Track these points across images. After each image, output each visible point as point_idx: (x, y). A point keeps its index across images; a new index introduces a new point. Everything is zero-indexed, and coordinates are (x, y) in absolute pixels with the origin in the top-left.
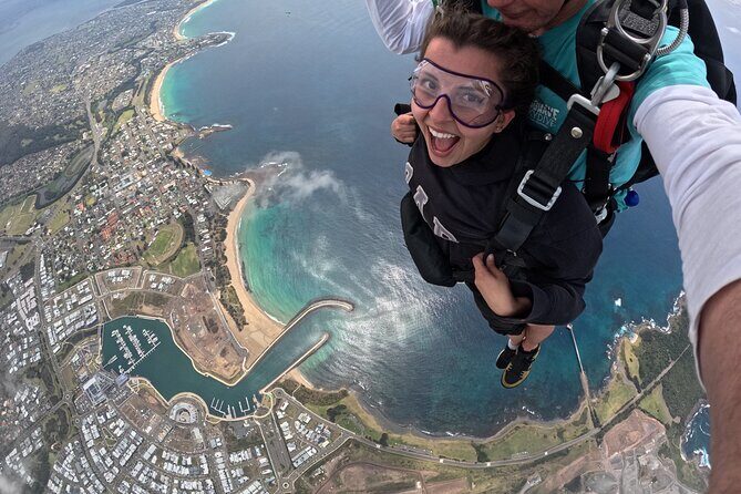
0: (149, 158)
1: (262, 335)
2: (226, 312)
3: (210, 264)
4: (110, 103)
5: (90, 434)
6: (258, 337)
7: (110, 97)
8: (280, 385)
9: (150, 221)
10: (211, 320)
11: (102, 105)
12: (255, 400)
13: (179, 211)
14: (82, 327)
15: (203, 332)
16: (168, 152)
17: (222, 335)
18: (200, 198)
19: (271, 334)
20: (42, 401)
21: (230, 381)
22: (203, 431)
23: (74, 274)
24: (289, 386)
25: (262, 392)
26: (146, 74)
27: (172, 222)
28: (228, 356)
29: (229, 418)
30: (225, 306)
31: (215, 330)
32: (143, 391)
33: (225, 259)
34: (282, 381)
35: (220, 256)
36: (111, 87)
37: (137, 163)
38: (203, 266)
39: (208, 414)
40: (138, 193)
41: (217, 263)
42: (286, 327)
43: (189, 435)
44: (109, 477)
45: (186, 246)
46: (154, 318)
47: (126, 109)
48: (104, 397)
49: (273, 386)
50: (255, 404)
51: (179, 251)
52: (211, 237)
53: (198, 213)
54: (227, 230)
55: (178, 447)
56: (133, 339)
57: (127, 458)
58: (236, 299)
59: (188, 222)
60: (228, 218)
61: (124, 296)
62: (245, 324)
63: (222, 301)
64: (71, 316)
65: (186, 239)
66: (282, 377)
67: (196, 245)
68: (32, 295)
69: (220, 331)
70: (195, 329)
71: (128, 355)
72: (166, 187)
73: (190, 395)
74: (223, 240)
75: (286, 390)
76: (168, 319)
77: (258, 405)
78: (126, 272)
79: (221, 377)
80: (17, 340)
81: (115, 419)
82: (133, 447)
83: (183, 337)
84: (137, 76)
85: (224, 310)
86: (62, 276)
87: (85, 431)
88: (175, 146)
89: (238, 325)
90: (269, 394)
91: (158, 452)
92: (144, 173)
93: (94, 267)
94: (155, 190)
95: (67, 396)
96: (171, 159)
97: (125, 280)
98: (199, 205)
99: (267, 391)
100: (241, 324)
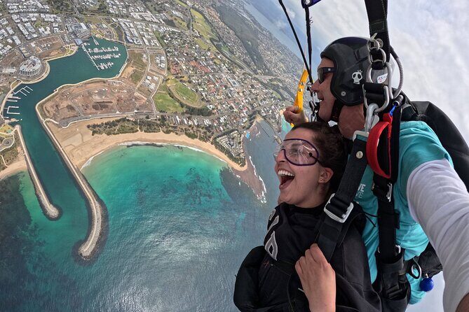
0: (252, 99)
1: (76, 144)
2: (111, 120)
3: (163, 118)
4: (282, 88)
5: (49, 18)
6: (76, 140)
8: (15, 146)
9: (204, 89)
10: (107, 107)
12: (13, 120)
13: (213, 109)
14: (126, 34)
15: (97, 98)
16: (259, 112)
17: (88, 111)
18: (225, 125)
19: (76, 153)
20: (83, 5)
21: (41, 106)
22: (11, 74)
23: (165, 41)
25: (18, 128)
27: (204, 103)
28: (66, 110)
29: (10, 95)
30: (118, 121)
31: (95, 107)
32: (64, 51)
33: (168, 132)
34: (19, 149)
35: (170, 129)
37: (248, 92)
38: (162, 114)
39: (22, 82)
40: (226, 87)
41: (164, 125)
42: (78, 170)
43: (13, 65)
44: (15, 17)
45: (182, 107)
46: (121, 71)
47: (282, 96)
48: (71, 30)
49: (17, 140)
50: (10, 119)
51: (178, 101)
52: (190, 126)
53: (213, 121)
54: (196, 140)
55: (9, 56)
56: (109, 56)
57: (21, 28)
58: (123, 131)
59: (203, 112)
60: (209, 143)
61: (144, 61)
62: (94, 133)
63: (124, 120)
64: (135, 32)
65: (188, 107)
66: (23, 150)
67: (183, 114)
68: (154, 21)
69: (94, 111)
70: (101, 93)
71: (96, 50)
72: (232, 105)
73: (45, 75)
74: (186, 134)
75: (8, 150)
76: (118, 79)
77: (7, 121)
78: (163, 65)
79: (48, 100)
80: (127, 7)
81: (52, 31)
82: (26, 33)
83: (98, 84)
85: (114, 119)
86: (165, 36)
87: (52, 16)
88: (264, 117)
89: (94, 126)
90: (12, 133)
91: (13, 45)
92: (241, 94)
93: (169, 52)
94: (229, 97)
95: (80, 16)
96: (254, 113)
97: (157, 64)
98: (220, 124)
99: (16, 132)
100: (95, 129)
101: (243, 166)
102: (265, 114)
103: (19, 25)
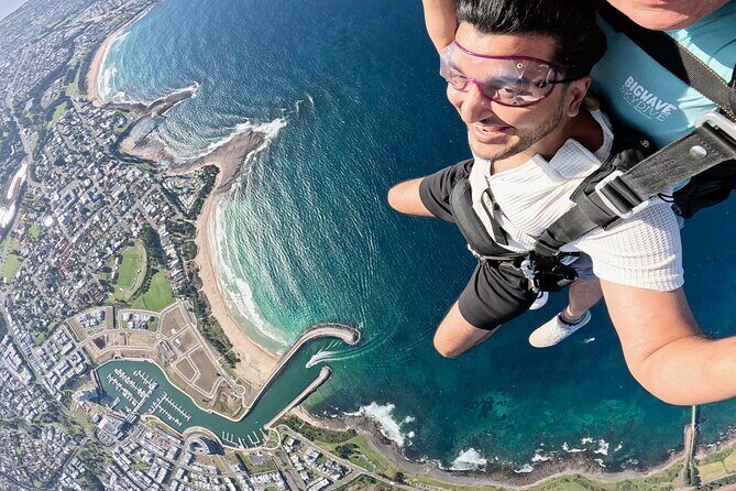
4: (37, 102)
7: (37, 94)
8: (286, 422)
11: (29, 105)
13: (137, 225)
14: (74, 376)
18: (157, 202)
19: (265, 371)
21: (234, 417)
23: (45, 324)
24: (293, 423)
25: (267, 427)
26: (79, 53)
29: (242, 448)
33: (200, 281)
34: (285, 418)
35: (194, 279)
36: (36, 79)
39: (221, 445)
46: (142, 360)
47: (58, 103)
49: (278, 422)
50: (263, 437)
51: (147, 278)
53: (158, 223)
54: (197, 242)
56: (127, 380)
57: (162, 478)
58: (221, 332)
59: (152, 240)
60: (197, 224)
62: (237, 360)
63: (207, 334)
64: (59, 366)
66: (285, 414)
68: (14, 352)
74: (194, 257)
75: (291, 427)
77: (267, 438)
82: (164, 471)
84: (69, 59)
87: (117, 460)
90: (275, 429)
91: (187, 474)
98: (159, 211)
99: (273, 426)
100: (232, 360)
101: (217, 170)
102: (113, 137)
103: (160, 482)
